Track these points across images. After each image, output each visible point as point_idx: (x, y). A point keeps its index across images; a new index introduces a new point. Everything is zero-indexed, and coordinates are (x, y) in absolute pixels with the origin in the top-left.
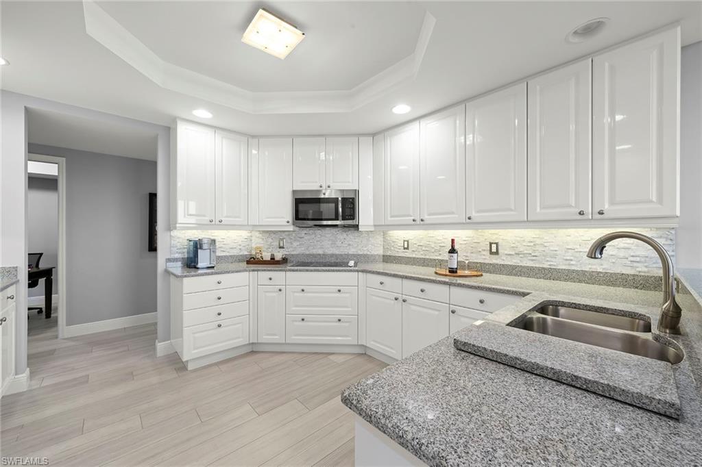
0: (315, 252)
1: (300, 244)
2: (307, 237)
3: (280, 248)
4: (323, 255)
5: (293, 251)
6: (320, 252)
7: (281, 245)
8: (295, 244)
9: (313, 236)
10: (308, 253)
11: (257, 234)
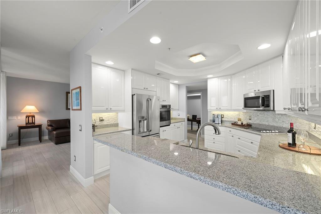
0: (264, 123)
1: (257, 119)
2: (260, 115)
3: (250, 119)
4: (268, 125)
5: (255, 121)
6: (267, 124)
7: (250, 118)
8: (255, 118)
9: (263, 115)
10: (261, 123)
11: (242, 113)
